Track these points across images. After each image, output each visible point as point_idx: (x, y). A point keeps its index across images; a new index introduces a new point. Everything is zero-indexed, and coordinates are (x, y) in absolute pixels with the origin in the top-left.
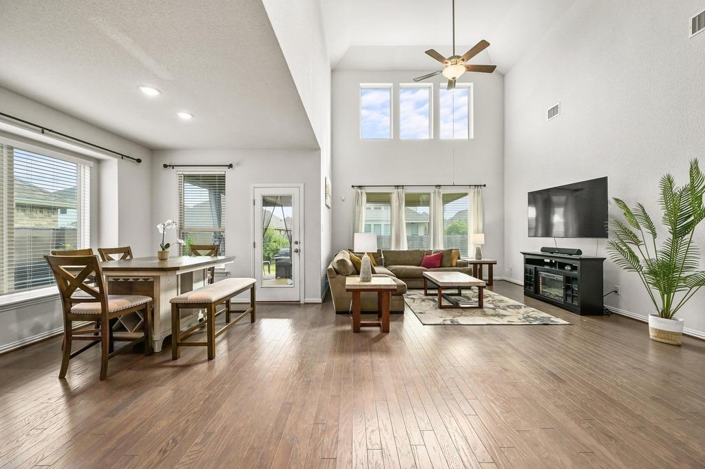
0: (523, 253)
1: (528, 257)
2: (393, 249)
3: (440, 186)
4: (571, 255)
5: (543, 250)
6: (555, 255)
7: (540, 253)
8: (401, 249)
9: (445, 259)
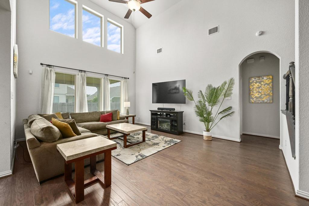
0: (151, 111)
1: (153, 112)
2: (77, 112)
3: (107, 75)
4: (170, 110)
5: (159, 109)
6: (163, 111)
7: (157, 110)
8: (84, 112)
9: (114, 116)
